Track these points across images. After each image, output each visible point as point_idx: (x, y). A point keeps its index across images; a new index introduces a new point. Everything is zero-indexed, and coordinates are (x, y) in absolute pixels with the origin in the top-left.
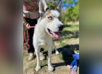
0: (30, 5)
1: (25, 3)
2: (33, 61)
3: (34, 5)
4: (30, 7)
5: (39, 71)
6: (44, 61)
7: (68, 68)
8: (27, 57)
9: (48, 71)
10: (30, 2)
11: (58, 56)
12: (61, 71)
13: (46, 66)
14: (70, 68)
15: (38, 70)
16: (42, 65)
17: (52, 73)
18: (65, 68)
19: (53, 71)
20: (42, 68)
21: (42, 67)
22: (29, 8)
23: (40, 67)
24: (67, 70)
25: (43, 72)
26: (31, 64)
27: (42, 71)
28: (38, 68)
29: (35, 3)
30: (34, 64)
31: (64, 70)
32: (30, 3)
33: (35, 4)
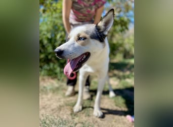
0: (82, 13)
2: (71, 98)
3: (87, 13)
4: (81, 15)
5: (78, 112)
7: (128, 121)
8: (64, 91)
9: (93, 116)
10: (82, 8)
12: (114, 120)
13: (91, 109)
15: (78, 110)
16: (84, 106)
17: (99, 120)
18: (122, 119)
19: (100, 117)
20: (83, 111)
21: (83, 108)
23: (81, 108)
24: (124, 123)
25: (84, 115)
26: (68, 101)
27: (83, 113)
28: (77, 107)
30: (73, 102)
31: (121, 121)
32: (82, 10)
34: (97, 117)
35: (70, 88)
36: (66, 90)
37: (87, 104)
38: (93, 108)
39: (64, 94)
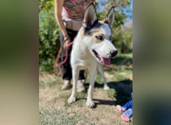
0: (74, 10)
1: (68, 8)
2: (67, 91)
3: (79, 10)
4: (74, 12)
5: (71, 103)
6: (83, 93)
8: (61, 85)
9: (85, 106)
10: (74, 6)
11: (106, 92)
12: (104, 110)
13: (84, 100)
14: (120, 110)
15: (71, 102)
16: (78, 98)
17: (90, 110)
18: (113, 109)
20: (77, 102)
21: (77, 100)
22: (72, 15)
23: (74, 99)
24: (114, 112)
25: (77, 105)
26: (63, 94)
27: (76, 104)
29: (81, 6)
30: (68, 94)
31: (111, 110)
32: (74, 8)
33: (81, 8)
34: (89, 107)
35: (66, 82)
36: (62, 84)
37: (81, 96)
38: (86, 99)
39: (61, 88)
